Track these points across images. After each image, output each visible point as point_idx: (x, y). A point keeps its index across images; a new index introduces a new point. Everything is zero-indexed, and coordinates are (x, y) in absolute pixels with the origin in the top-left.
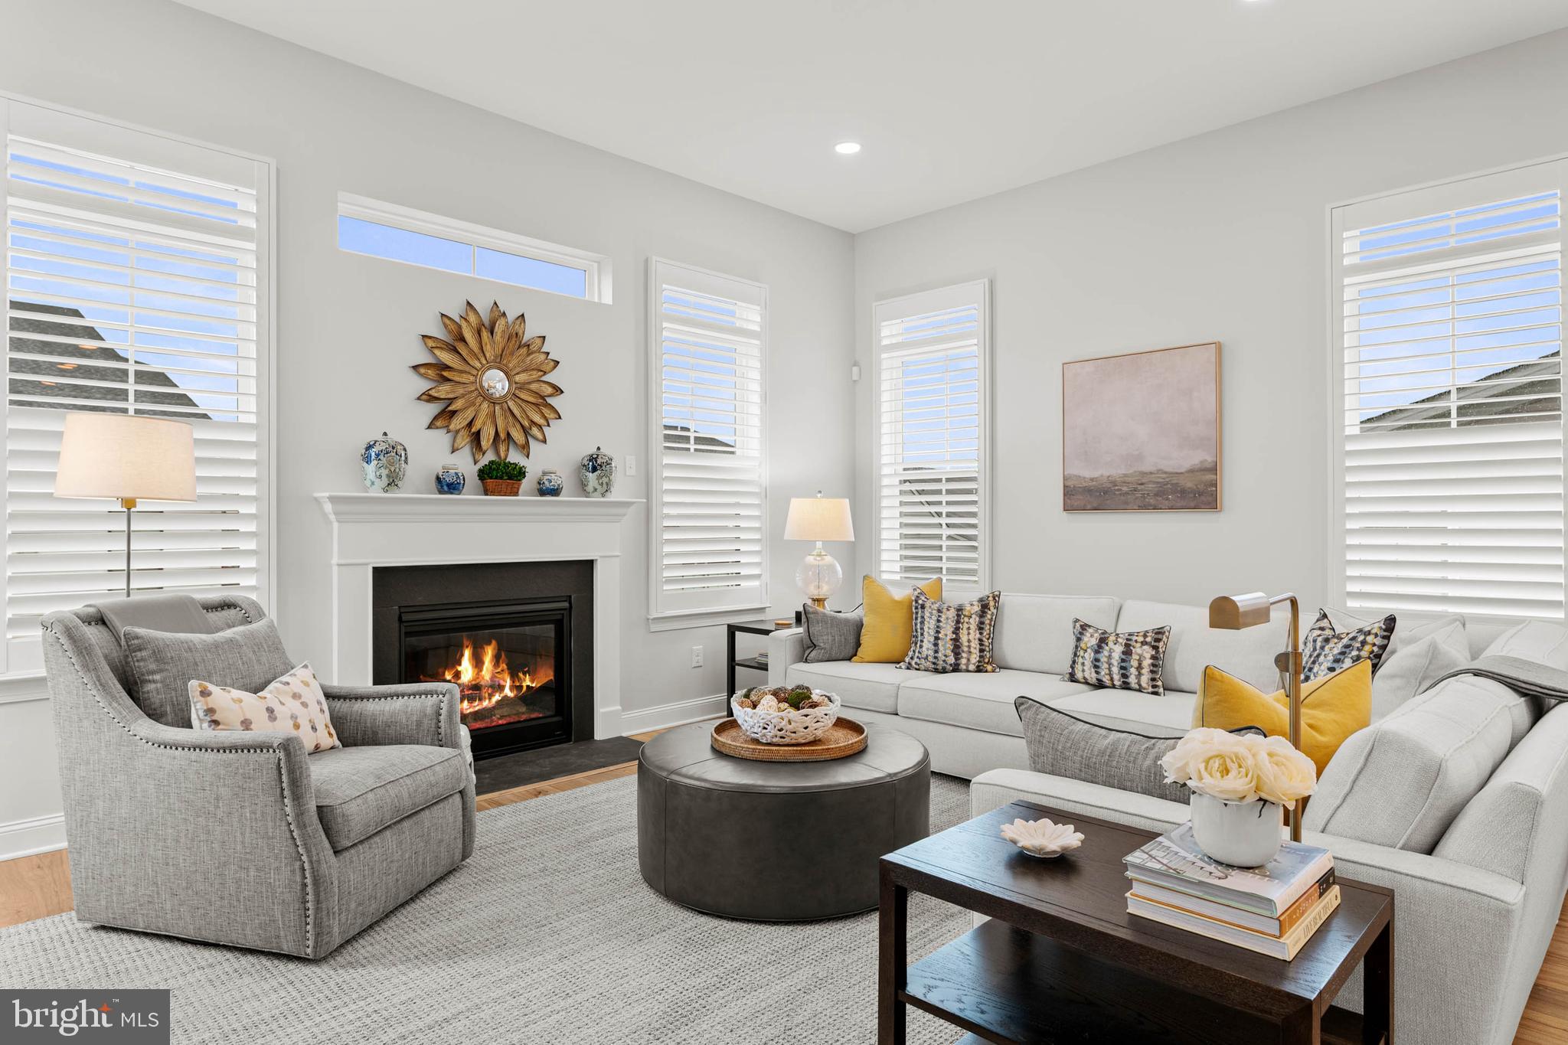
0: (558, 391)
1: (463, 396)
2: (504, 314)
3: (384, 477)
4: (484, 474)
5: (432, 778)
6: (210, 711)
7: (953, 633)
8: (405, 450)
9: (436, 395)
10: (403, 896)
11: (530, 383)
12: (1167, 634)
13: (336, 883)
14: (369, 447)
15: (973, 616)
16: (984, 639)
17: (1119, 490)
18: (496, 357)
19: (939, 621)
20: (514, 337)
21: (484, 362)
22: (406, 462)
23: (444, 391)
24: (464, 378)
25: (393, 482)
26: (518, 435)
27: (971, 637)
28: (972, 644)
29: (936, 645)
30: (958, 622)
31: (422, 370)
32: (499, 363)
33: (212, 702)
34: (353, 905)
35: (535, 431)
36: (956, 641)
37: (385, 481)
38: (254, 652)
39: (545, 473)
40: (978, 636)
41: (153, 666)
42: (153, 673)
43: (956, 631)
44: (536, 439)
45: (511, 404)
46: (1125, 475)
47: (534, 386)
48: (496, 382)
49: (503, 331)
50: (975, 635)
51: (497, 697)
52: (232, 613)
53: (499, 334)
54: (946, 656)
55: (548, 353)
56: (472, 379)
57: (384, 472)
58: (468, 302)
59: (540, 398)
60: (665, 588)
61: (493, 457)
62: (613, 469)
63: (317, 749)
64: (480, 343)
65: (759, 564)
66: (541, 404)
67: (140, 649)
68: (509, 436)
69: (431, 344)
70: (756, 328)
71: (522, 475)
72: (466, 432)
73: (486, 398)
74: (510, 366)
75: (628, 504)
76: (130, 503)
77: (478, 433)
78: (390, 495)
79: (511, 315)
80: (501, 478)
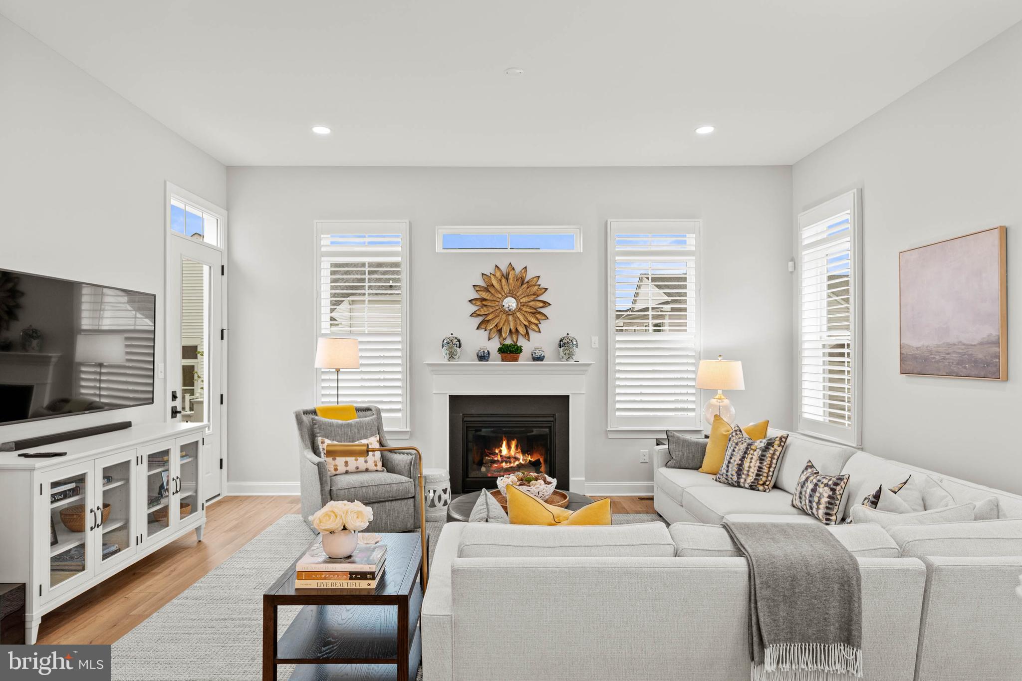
0: (546, 304)
1: (492, 313)
2: (514, 269)
3: (448, 355)
4: (501, 350)
5: (389, 489)
6: (323, 449)
7: (740, 460)
8: (459, 341)
9: (479, 313)
11: (529, 302)
12: (845, 481)
14: (443, 341)
15: (758, 450)
16: (764, 467)
17: (934, 358)
18: (510, 291)
19: (734, 451)
20: (522, 281)
21: (503, 294)
22: (460, 346)
23: (484, 311)
24: (493, 304)
25: (452, 356)
26: (522, 330)
27: (752, 465)
28: (751, 470)
29: (728, 467)
30: (745, 453)
31: (474, 302)
32: (511, 294)
35: (534, 327)
36: (740, 466)
37: (448, 356)
38: (358, 429)
39: (536, 349)
40: (758, 464)
43: (743, 459)
44: (535, 331)
45: (518, 314)
46: (938, 346)
47: (532, 304)
48: (510, 303)
49: (514, 278)
50: (755, 464)
51: (517, 463)
52: (368, 412)
53: (511, 279)
54: (732, 475)
55: (540, 285)
56: (497, 303)
57: (448, 352)
58: (496, 266)
59: (535, 309)
60: (618, 414)
61: (508, 342)
62: (577, 346)
63: (367, 470)
64: (501, 285)
65: (694, 402)
66: (536, 313)
67: (316, 425)
68: (517, 330)
69: (478, 289)
70: (693, 248)
71: (521, 350)
72: (495, 330)
73: (505, 312)
74: (518, 294)
75: (589, 365)
76: (338, 371)
77: (501, 328)
78: (450, 362)
79: (518, 269)
80: (510, 352)
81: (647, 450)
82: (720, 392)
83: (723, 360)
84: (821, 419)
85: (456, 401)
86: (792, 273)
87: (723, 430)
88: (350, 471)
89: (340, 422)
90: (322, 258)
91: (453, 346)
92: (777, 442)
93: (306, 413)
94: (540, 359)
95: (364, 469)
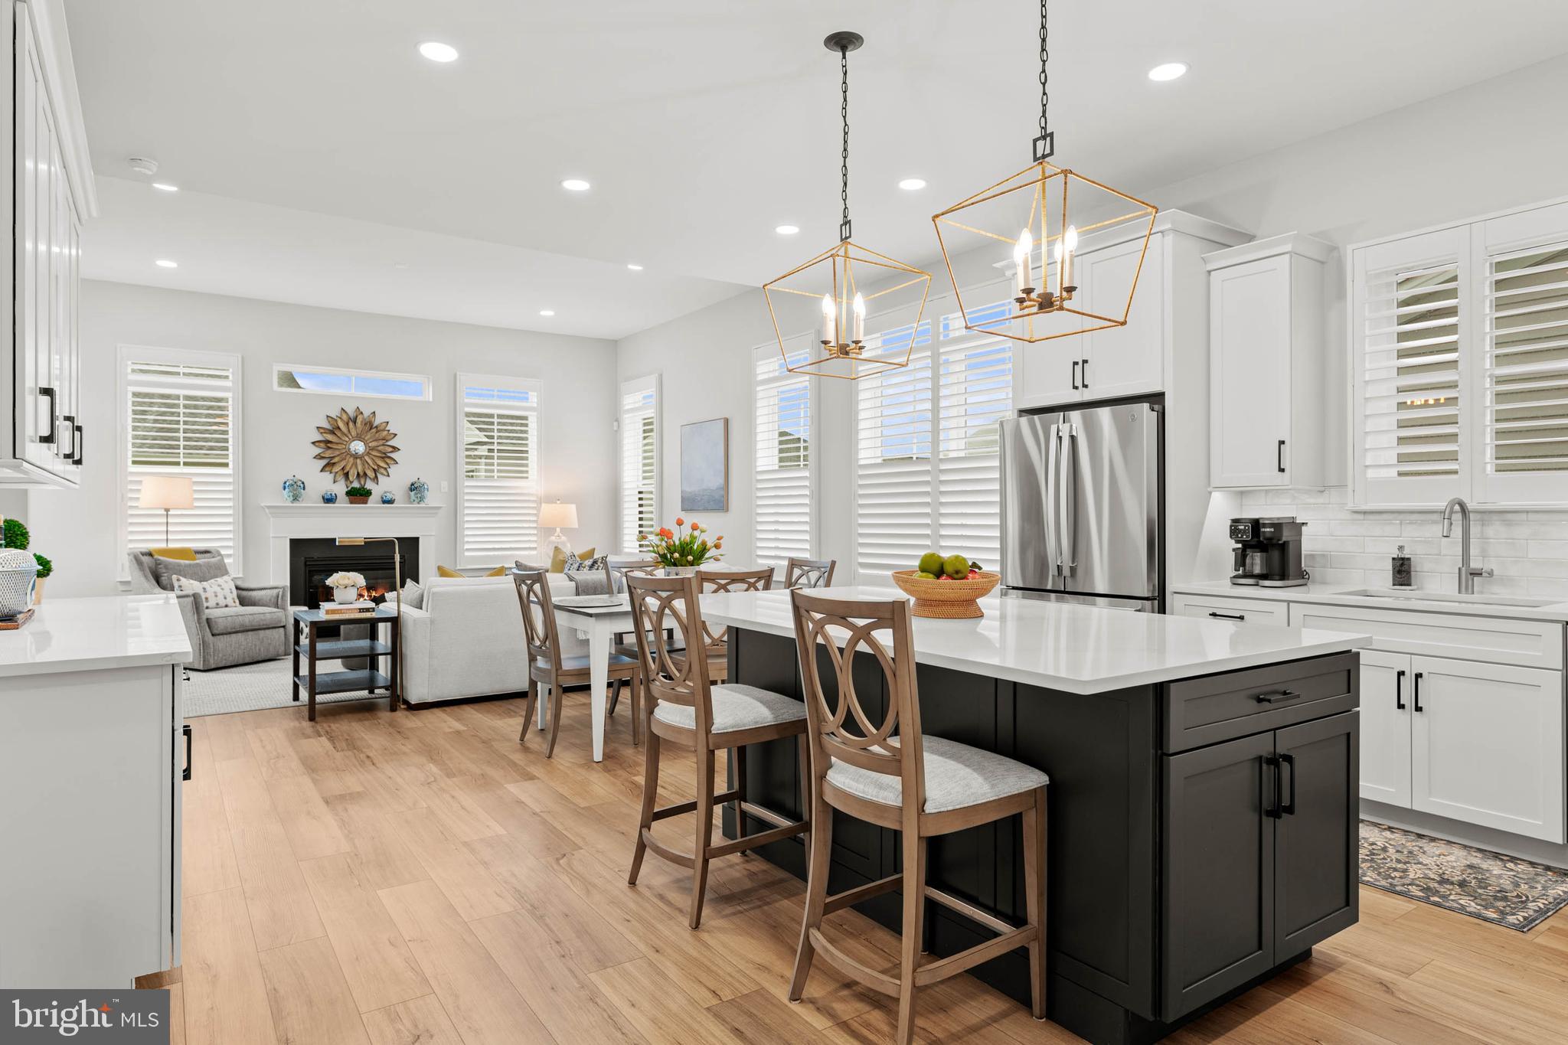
0: (395, 449)
1: (339, 455)
2: (362, 413)
3: (291, 496)
4: (348, 493)
5: (262, 618)
6: (180, 586)
8: (303, 483)
9: (323, 456)
10: (247, 660)
11: (378, 446)
13: (211, 646)
14: (285, 483)
15: (587, 567)
17: (696, 502)
18: (357, 434)
20: (370, 425)
21: (351, 437)
22: (304, 489)
23: (328, 454)
24: (339, 447)
25: (296, 498)
26: (371, 474)
31: (317, 444)
32: (359, 438)
33: (181, 583)
34: (220, 655)
35: (382, 470)
37: (292, 498)
38: (207, 569)
39: (385, 492)
41: (164, 571)
44: (382, 474)
45: (366, 458)
46: (701, 492)
47: (380, 448)
48: (358, 447)
49: (362, 422)
52: (209, 555)
53: (359, 423)
55: (389, 431)
56: (344, 446)
57: (291, 494)
58: (342, 409)
59: (384, 453)
60: (467, 554)
61: (356, 485)
62: (428, 489)
63: (226, 606)
64: (348, 428)
65: (536, 541)
66: (385, 457)
67: (160, 564)
68: (365, 474)
69: (322, 431)
70: (535, 405)
71: (371, 493)
72: (341, 473)
73: (352, 455)
74: (366, 438)
75: (439, 508)
76: (167, 510)
77: (348, 472)
78: (294, 505)
79: (367, 413)
80: (358, 495)
82: (558, 530)
83: (561, 503)
85: (296, 545)
86: (616, 431)
87: (561, 557)
88: (210, 606)
89: (187, 562)
90: (129, 387)
91: (296, 488)
92: (600, 561)
93: (143, 554)
94: (391, 502)
95: (224, 605)
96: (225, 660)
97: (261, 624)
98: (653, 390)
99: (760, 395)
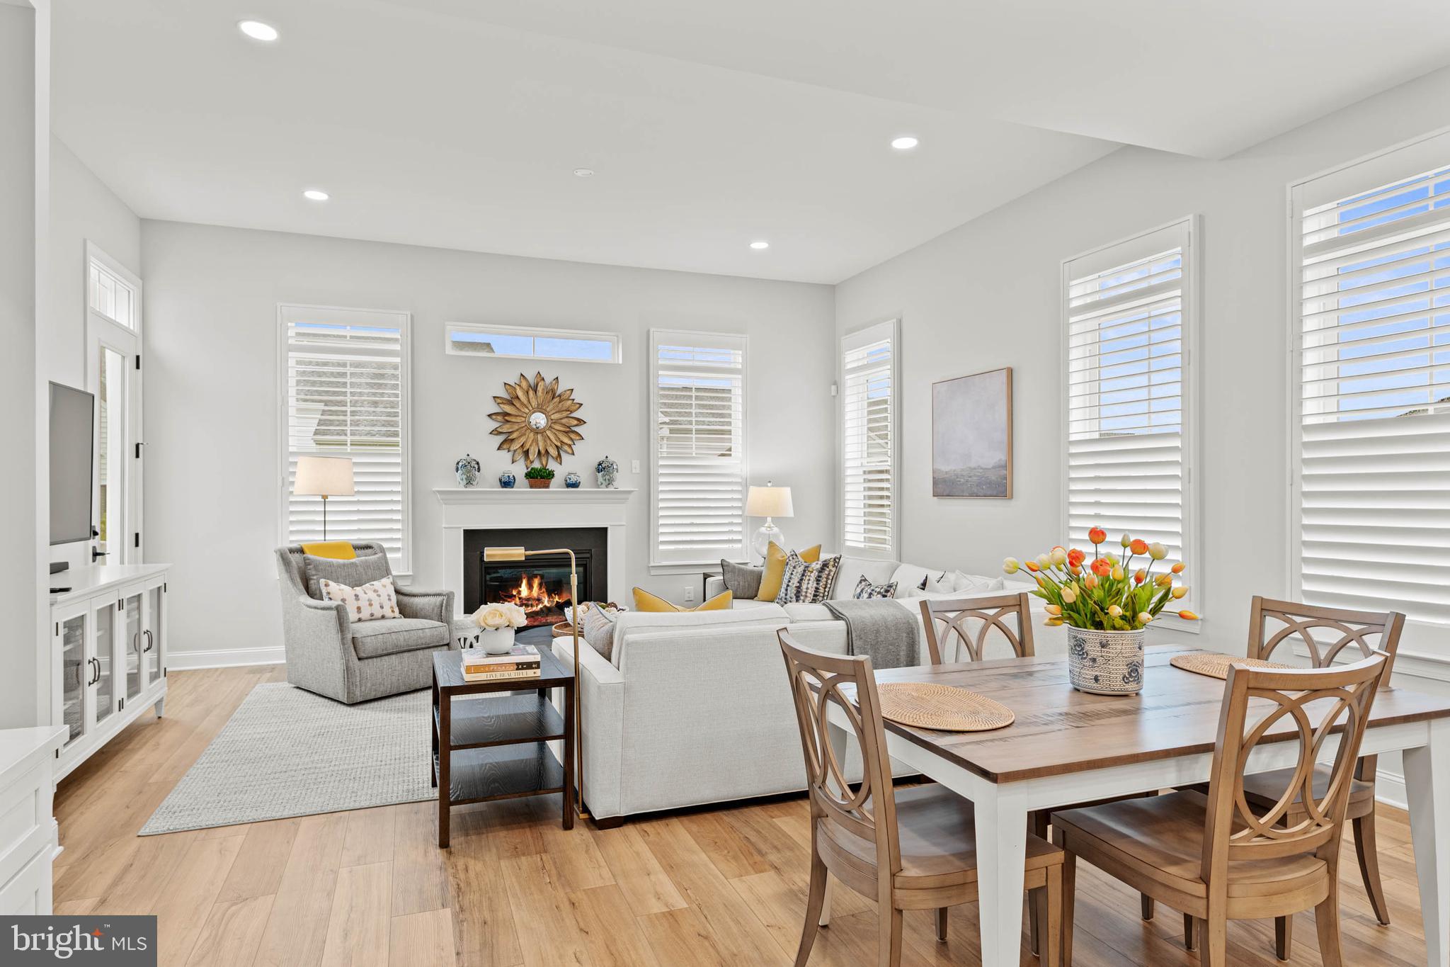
0: (581, 422)
1: (517, 430)
2: (543, 379)
3: (464, 480)
4: (528, 475)
5: (421, 635)
6: (328, 593)
7: (798, 582)
8: (478, 463)
9: (501, 431)
11: (561, 419)
12: (894, 587)
13: (357, 672)
14: (458, 463)
15: (814, 572)
16: (820, 588)
17: (960, 481)
18: (538, 405)
19: (792, 574)
20: (552, 393)
21: (531, 408)
22: (479, 470)
23: (506, 428)
24: (519, 420)
25: (469, 482)
26: (553, 452)
27: (809, 586)
28: (809, 591)
29: (787, 590)
30: (803, 575)
31: (494, 417)
32: (540, 409)
33: (329, 589)
35: (566, 448)
36: (799, 587)
37: (465, 482)
38: (364, 569)
39: (570, 474)
40: (815, 585)
41: (314, 572)
42: (314, 575)
43: (801, 581)
44: (566, 453)
45: (548, 433)
46: (963, 470)
47: (564, 421)
48: (539, 420)
49: (543, 389)
50: (813, 585)
51: (540, 607)
52: (369, 551)
53: (540, 391)
54: (791, 598)
55: (573, 400)
56: (523, 419)
57: (464, 477)
58: (521, 374)
59: (569, 427)
60: (662, 547)
61: (537, 465)
62: (617, 469)
63: (383, 617)
64: (528, 398)
65: (740, 532)
66: (569, 431)
67: (309, 565)
68: (547, 452)
69: (499, 401)
70: (740, 366)
71: (553, 475)
72: (520, 451)
73: (532, 430)
74: (548, 409)
75: (629, 492)
76: (325, 497)
77: (528, 449)
78: (467, 489)
79: (549, 379)
80: (540, 478)
81: (692, 587)
82: (769, 519)
83: (772, 486)
84: (862, 545)
85: (471, 537)
86: (834, 396)
87: (779, 556)
88: (363, 618)
89: (341, 561)
90: (290, 353)
91: (469, 469)
92: (832, 563)
93: (292, 551)
94: (575, 485)
95: (380, 616)
96: (375, 690)
97: (420, 642)
98: (889, 340)
99: (1074, 329)
